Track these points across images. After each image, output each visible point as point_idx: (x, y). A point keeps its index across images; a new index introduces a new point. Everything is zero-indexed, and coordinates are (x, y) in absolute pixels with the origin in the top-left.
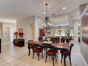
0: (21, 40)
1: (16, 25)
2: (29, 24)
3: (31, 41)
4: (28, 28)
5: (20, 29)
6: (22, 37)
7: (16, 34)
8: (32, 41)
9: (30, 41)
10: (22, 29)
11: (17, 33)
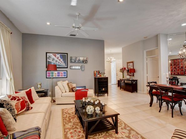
0: (132, 81)
1: (121, 56)
2: (147, 52)
3: (154, 82)
4: (145, 59)
5: (128, 61)
6: (133, 75)
7: (123, 70)
8: (156, 83)
9: (151, 83)
10: (133, 62)
11: (125, 68)
